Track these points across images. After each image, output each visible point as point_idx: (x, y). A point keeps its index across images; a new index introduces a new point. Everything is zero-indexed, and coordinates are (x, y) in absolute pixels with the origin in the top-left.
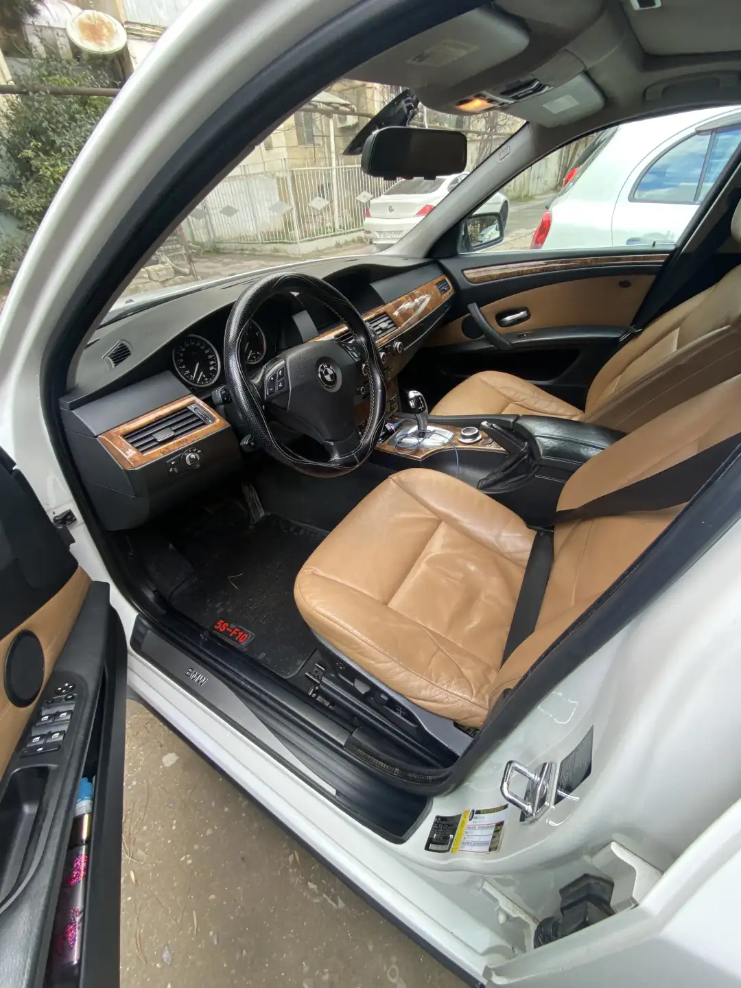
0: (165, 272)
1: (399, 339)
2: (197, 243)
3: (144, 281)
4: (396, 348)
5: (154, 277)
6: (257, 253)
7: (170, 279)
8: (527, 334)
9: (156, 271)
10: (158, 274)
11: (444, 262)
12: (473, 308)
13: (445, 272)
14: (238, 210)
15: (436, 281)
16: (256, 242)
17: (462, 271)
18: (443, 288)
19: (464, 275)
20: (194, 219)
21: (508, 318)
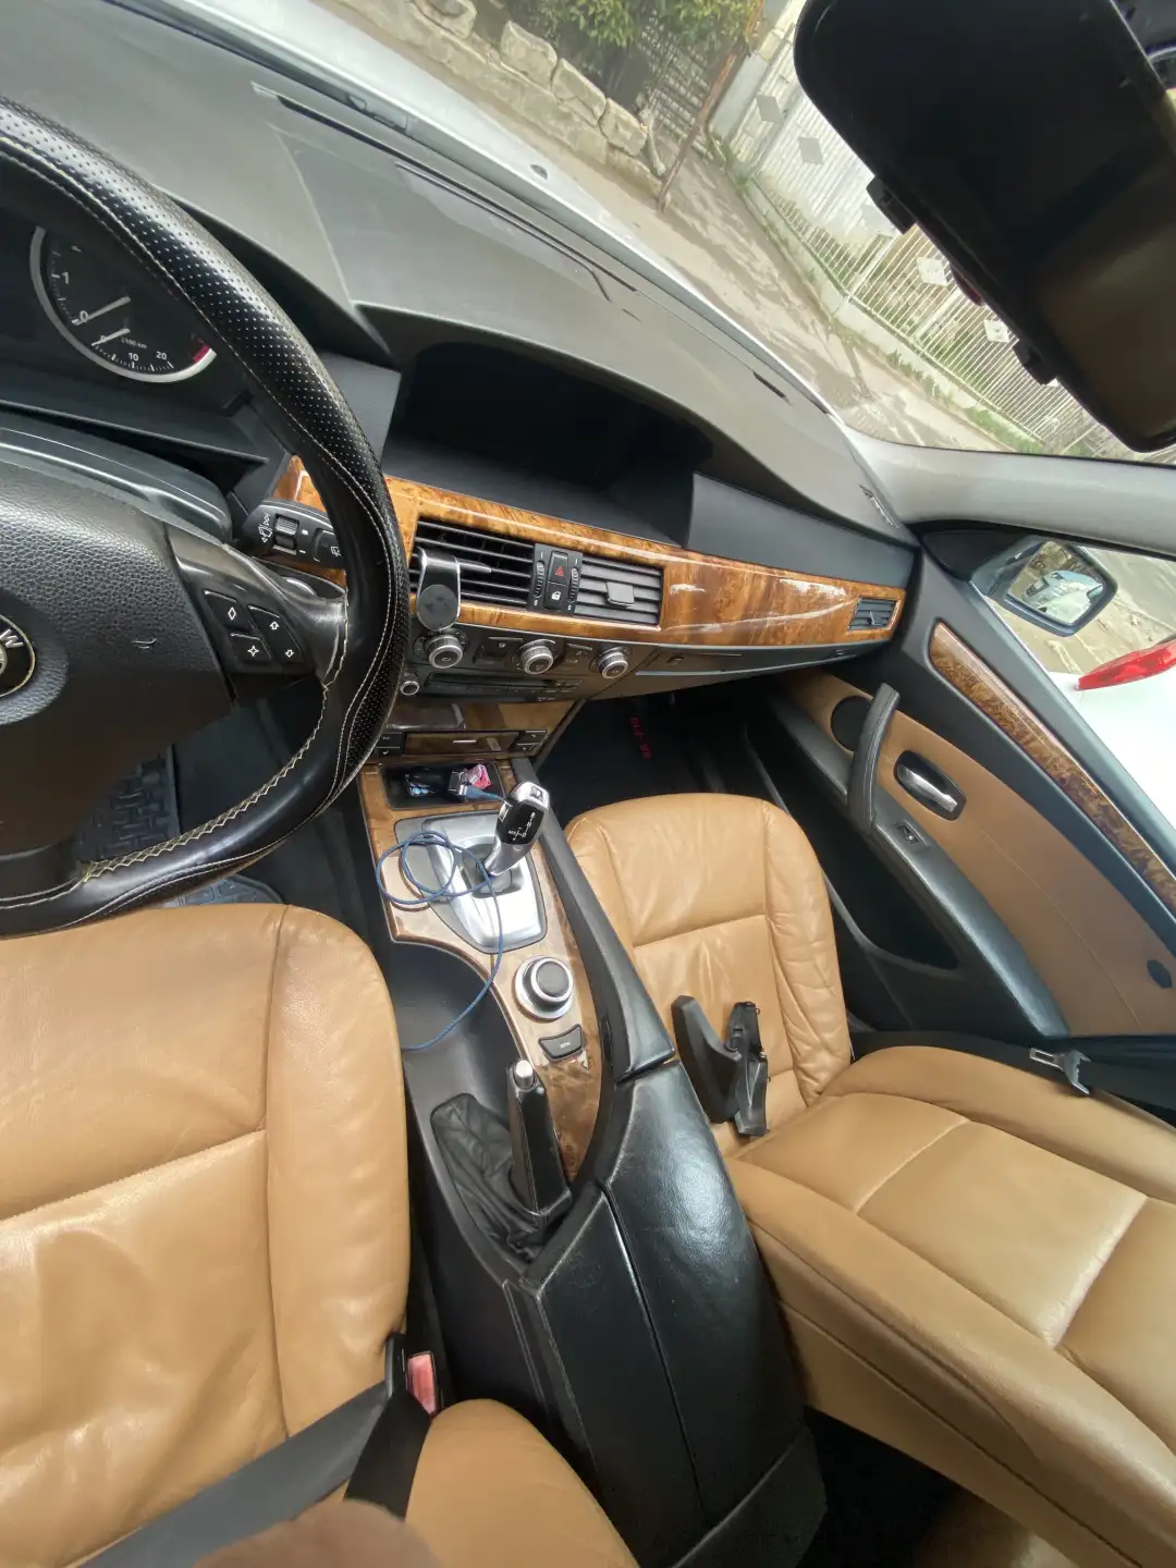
0: (628, 135)
1: (629, 652)
2: (726, 148)
3: (589, 118)
4: (605, 663)
5: (608, 128)
6: (783, 249)
7: (627, 153)
8: (916, 840)
9: (617, 118)
10: (617, 127)
11: (929, 570)
12: (888, 697)
13: (912, 587)
14: (822, 164)
15: (870, 591)
16: (800, 234)
17: (940, 620)
18: (871, 615)
19: (933, 629)
20: (758, 110)
21: (919, 780)
